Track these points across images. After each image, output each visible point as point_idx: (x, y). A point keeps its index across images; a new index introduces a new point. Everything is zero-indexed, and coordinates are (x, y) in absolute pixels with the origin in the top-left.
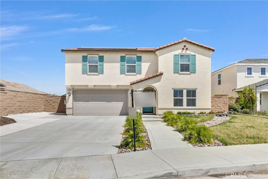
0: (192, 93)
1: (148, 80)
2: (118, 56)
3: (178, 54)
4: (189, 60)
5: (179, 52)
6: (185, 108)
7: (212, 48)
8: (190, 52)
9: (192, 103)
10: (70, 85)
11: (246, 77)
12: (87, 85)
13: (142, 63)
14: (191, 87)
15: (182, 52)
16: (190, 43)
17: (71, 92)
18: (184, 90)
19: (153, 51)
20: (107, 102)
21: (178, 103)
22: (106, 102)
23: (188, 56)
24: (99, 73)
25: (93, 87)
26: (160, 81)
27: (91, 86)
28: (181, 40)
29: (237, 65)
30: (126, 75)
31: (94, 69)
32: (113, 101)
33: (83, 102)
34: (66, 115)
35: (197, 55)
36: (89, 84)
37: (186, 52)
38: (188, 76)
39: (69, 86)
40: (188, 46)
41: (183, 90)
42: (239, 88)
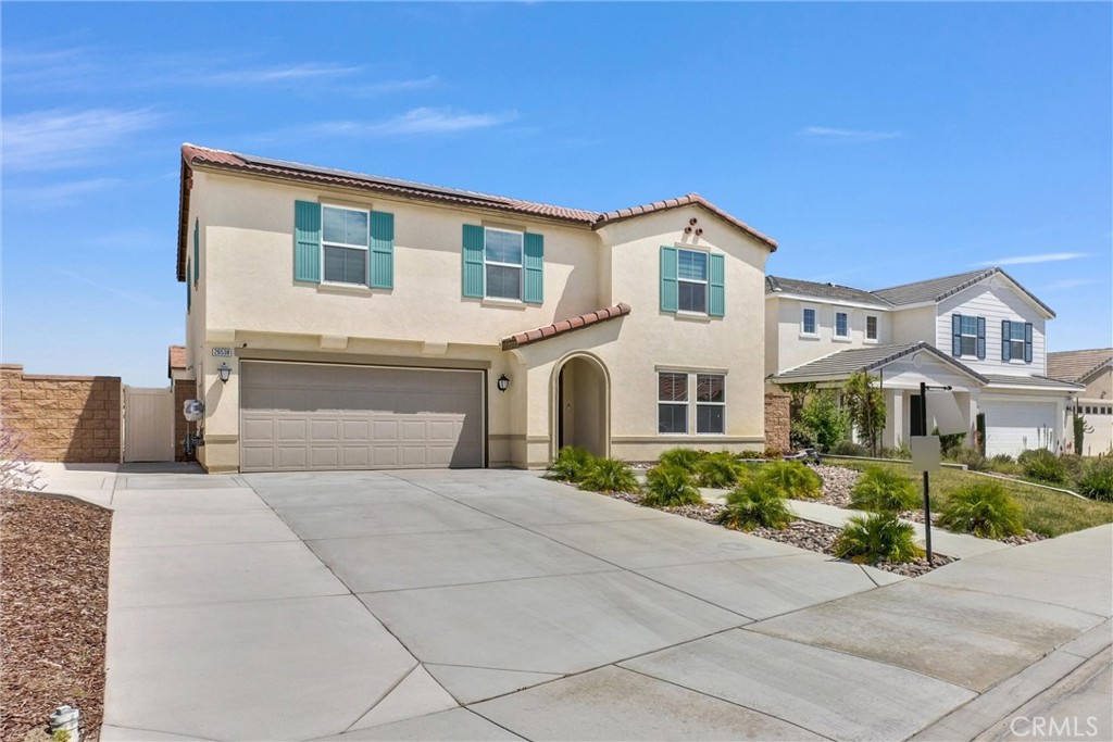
0: (713, 387)
1: (581, 330)
2: (453, 223)
3: (673, 246)
4: (704, 272)
5: (674, 238)
6: (692, 436)
7: (770, 240)
8: (707, 244)
9: (712, 420)
10: (233, 328)
11: (801, 338)
12: (316, 333)
13: (545, 264)
14: (710, 365)
15: (684, 239)
16: (711, 212)
17: (234, 362)
18: (689, 375)
19: (588, 222)
20: (395, 412)
21: (671, 419)
22: (391, 414)
23: (701, 259)
24: (371, 288)
25: (343, 346)
26: (616, 339)
27: (335, 340)
28: (685, 200)
29: (780, 298)
30: (483, 306)
31: (348, 269)
32: (425, 410)
33: (288, 412)
34: (205, 471)
35: (728, 258)
36: (325, 332)
37: (695, 241)
38: (704, 325)
39: (226, 333)
40: (704, 221)
41: (686, 375)
42: (784, 372)
